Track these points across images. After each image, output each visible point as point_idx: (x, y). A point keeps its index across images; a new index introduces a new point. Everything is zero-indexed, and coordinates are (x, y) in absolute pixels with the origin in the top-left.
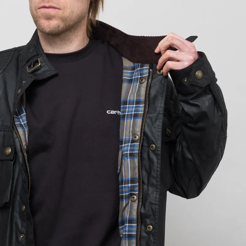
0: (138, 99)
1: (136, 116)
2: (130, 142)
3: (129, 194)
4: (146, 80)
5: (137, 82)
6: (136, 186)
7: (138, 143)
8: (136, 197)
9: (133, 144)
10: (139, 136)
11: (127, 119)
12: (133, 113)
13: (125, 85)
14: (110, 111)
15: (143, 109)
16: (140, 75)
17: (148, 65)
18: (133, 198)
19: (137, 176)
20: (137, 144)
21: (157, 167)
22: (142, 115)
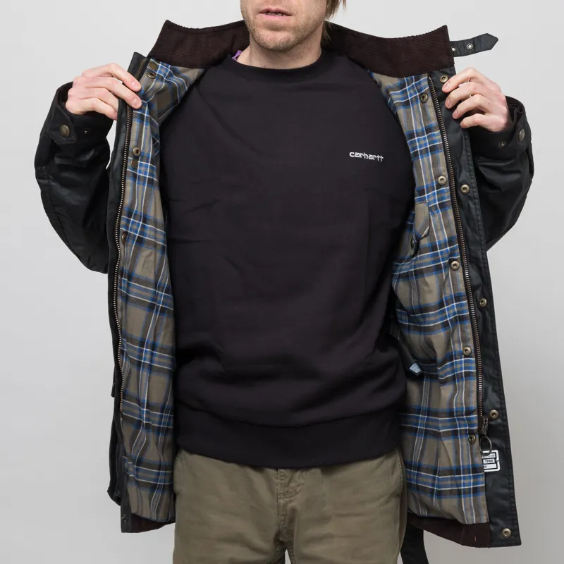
0: (427, 124)
1: (433, 149)
2: (435, 187)
3: (448, 261)
4: (429, 95)
5: (417, 103)
6: (456, 248)
7: (448, 187)
8: (458, 263)
9: (441, 189)
10: (447, 176)
11: (422, 157)
12: (428, 146)
13: (401, 112)
14: (354, 153)
15: (440, 137)
16: (419, 92)
17: (426, 74)
18: (455, 264)
19: (455, 234)
21: (477, 216)
22: (442, 146)
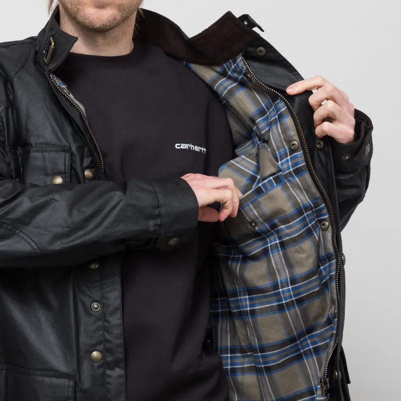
2: (288, 154)
3: (316, 222)
6: (323, 208)
8: (327, 223)
9: (294, 155)
10: (298, 140)
14: (179, 145)
18: (324, 225)
20: (300, 153)
